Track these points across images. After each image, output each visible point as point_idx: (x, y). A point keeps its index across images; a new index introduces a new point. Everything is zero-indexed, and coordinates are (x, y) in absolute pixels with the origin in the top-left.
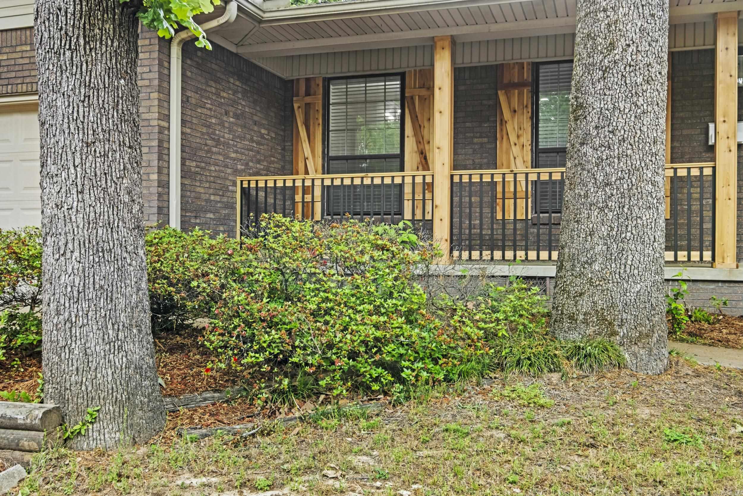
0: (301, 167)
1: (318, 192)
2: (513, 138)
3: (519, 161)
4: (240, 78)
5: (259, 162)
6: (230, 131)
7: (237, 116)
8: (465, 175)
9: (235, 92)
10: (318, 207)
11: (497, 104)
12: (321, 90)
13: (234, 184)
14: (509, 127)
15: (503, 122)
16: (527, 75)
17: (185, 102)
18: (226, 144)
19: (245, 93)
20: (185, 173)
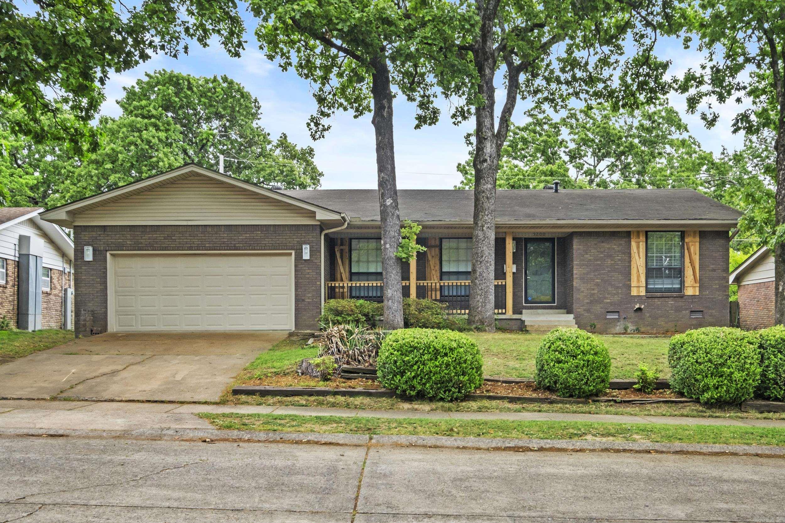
0: (339, 276)
2: (432, 267)
3: (435, 278)
11: (425, 254)
12: (348, 243)
14: (431, 263)
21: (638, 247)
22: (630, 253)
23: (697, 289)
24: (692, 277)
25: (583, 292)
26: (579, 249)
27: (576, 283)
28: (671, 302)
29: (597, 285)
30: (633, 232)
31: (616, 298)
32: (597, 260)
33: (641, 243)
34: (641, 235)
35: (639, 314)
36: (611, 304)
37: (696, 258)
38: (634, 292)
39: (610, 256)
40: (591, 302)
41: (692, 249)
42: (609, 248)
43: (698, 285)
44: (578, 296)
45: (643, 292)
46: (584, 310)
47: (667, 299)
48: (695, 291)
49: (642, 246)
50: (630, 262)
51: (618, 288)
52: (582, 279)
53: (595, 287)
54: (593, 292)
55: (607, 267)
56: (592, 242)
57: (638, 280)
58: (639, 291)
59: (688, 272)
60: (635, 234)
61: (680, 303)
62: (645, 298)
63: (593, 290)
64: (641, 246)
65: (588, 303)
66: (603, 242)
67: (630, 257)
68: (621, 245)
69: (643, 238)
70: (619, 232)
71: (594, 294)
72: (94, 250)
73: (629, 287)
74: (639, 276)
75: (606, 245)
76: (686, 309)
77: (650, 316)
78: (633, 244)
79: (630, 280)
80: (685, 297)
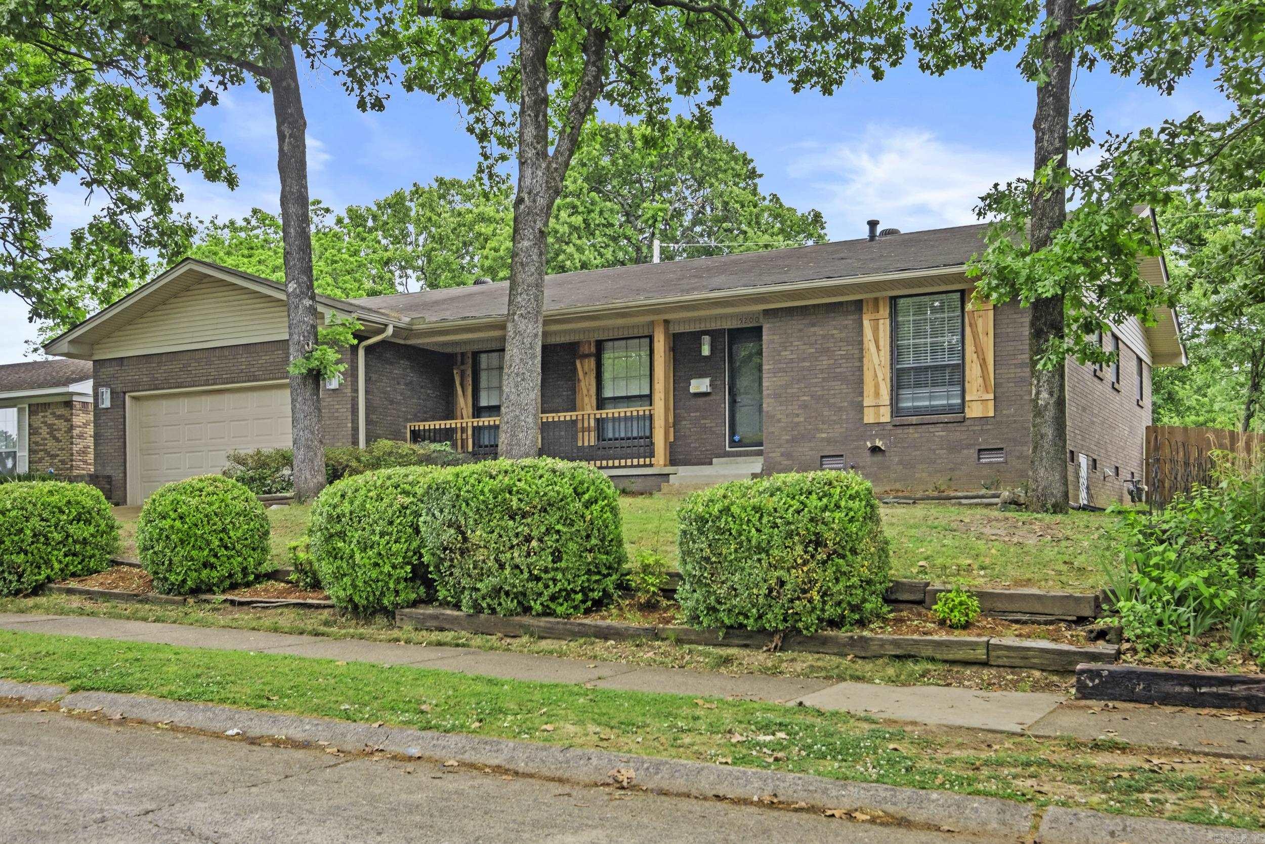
0: (459, 414)
1: (470, 432)
2: (585, 392)
3: (589, 407)
4: (409, 359)
5: (425, 413)
6: (402, 394)
7: (406, 385)
8: (550, 417)
9: (404, 369)
10: (470, 441)
11: (575, 369)
12: (470, 361)
13: (405, 427)
14: (582, 384)
15: (579, 380)
16: (593, 349)
17: (368, 380)
18: (399, 403)
19: (412, 367)
20: (368, 422)
21: (876, 330)
22: (861, 343)
23: (991, 404)
24: (980, 380)
25: (779, 421)
26: (772, 341)
27: (768, 405)
28: (939, 432)
29: (805, 406)
30: (867, 300)
31: (837, 431)
32: (804, 360)
33: (881, 322)
34: (881, 304)
35: (878, 458)
36: (828, 441)
37: (988, 343)
38: (869, 417)
39: (826, 351)
40: (794, 440)
41: (980, 322)
42: (824, 337)
43: (991, 396)
44: (771, 429)
45: (885, 416)
46: (782, 455)
47: (931, 428)
48: (986, 409)
49: (885, 326)
50: (861, 359)
51: (840, 409)
52: (777, 396)
53: (800, 411)
54: (796, 420)
55: (822, 371)
56: (795, 325)
57: (877, 394)
58: (877, 414)
59: (973, 371)
60: (871, 304)
61: (958, 434)
62: (889, 427)
63: (798, 415)
64: (881, 327)
65: (788, 441)
66: (813, 325)
67: (862, 350)
68: (846, 327)
69: (884, 311)
70: (841, 303)
71: (798, 423)
72: (112, 393)
73: (860, 408)
74: (877, 386)
75: (818, 330)
76: (969, 446)
77: (900, 462)
78: (866, 323)
79: (861, 394)
80: (967, 423)
